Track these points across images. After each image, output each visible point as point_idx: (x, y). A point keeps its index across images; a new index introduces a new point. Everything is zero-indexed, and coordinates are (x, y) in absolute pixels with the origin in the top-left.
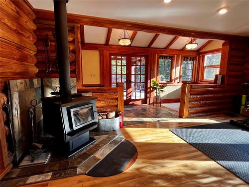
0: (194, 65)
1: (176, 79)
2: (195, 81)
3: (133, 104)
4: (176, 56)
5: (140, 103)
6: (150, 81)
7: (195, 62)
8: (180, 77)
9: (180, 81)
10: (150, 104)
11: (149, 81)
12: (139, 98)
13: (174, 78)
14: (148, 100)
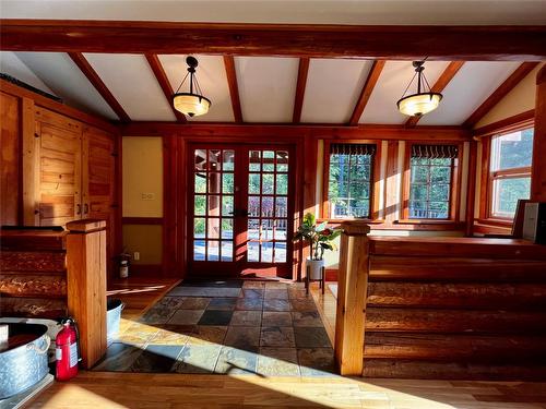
0: (456, 170)
1: (388, 211)
2: (462, 218)
3: (253, 275)
4: (385, 145)
5: (271, 273)
6: (301, 216)
7: (456, 160)
8: (405, 204)
9: (402, 217)
10: (299, 280)
11: (297, 215)
12: (270, 261)
13: (381, 207)
14: (295, 267)
